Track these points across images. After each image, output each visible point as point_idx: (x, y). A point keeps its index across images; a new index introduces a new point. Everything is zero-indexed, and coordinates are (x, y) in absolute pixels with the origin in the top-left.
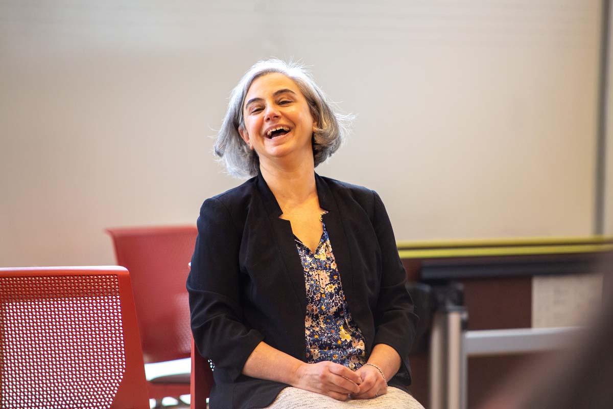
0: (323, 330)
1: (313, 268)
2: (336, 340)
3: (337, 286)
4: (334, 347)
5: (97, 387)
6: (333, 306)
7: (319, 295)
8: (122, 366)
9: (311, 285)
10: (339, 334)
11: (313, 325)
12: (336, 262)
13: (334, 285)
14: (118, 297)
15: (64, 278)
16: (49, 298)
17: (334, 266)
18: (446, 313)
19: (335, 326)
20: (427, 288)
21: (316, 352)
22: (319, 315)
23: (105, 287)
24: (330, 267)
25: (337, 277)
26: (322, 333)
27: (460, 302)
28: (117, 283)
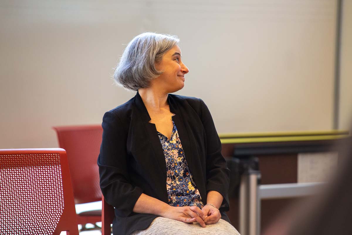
0: (178, 185)
1: (169, 149)
2: (186, 191)
3: (183, 158)
4: (185, 195)
5: (47, 218)
6: (182, 170)
7: (174, 164)
8: (62, 206)
9: (169, 159)
10: (188, 187)
11: (172, 183)
12: (181, 144)
13: (181, 157)
14: (60, 166)
15: (29, 155)
16: (20, 167)
17: (180, 146)
18: (248, 175)
19: (185, 183)
20: (237, 161)
21: (174, 198)
22: (175, 176)
23: (52, 160)
24: (178, 147)
25: (182, 152)
26: (178, 187)
27: (256, 168)
28: (59, 158)
